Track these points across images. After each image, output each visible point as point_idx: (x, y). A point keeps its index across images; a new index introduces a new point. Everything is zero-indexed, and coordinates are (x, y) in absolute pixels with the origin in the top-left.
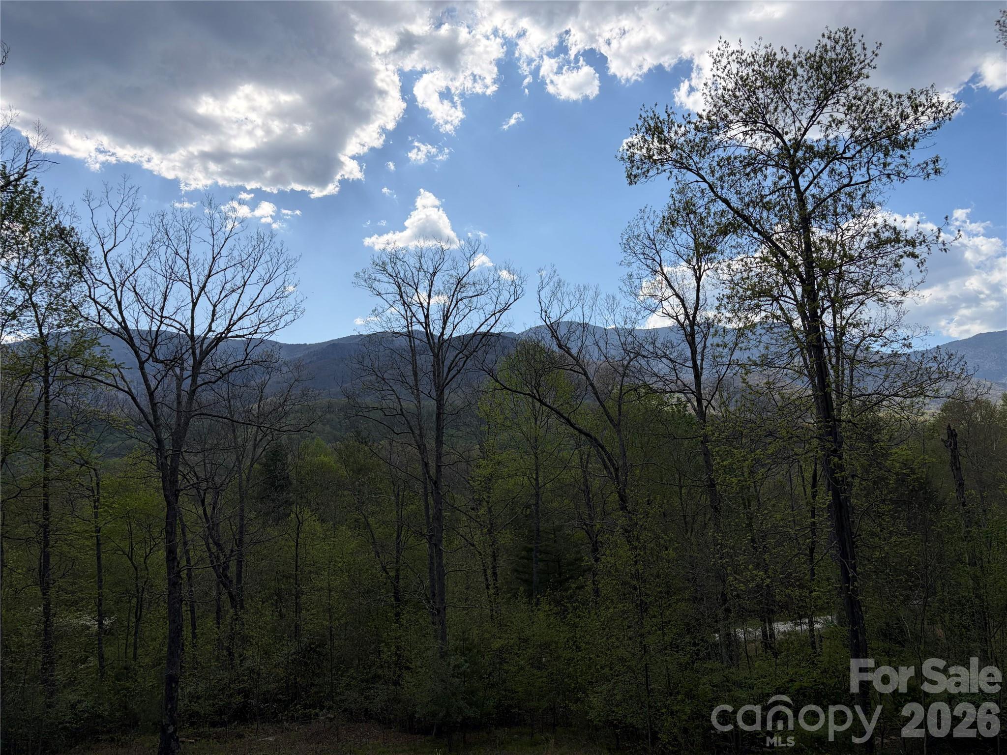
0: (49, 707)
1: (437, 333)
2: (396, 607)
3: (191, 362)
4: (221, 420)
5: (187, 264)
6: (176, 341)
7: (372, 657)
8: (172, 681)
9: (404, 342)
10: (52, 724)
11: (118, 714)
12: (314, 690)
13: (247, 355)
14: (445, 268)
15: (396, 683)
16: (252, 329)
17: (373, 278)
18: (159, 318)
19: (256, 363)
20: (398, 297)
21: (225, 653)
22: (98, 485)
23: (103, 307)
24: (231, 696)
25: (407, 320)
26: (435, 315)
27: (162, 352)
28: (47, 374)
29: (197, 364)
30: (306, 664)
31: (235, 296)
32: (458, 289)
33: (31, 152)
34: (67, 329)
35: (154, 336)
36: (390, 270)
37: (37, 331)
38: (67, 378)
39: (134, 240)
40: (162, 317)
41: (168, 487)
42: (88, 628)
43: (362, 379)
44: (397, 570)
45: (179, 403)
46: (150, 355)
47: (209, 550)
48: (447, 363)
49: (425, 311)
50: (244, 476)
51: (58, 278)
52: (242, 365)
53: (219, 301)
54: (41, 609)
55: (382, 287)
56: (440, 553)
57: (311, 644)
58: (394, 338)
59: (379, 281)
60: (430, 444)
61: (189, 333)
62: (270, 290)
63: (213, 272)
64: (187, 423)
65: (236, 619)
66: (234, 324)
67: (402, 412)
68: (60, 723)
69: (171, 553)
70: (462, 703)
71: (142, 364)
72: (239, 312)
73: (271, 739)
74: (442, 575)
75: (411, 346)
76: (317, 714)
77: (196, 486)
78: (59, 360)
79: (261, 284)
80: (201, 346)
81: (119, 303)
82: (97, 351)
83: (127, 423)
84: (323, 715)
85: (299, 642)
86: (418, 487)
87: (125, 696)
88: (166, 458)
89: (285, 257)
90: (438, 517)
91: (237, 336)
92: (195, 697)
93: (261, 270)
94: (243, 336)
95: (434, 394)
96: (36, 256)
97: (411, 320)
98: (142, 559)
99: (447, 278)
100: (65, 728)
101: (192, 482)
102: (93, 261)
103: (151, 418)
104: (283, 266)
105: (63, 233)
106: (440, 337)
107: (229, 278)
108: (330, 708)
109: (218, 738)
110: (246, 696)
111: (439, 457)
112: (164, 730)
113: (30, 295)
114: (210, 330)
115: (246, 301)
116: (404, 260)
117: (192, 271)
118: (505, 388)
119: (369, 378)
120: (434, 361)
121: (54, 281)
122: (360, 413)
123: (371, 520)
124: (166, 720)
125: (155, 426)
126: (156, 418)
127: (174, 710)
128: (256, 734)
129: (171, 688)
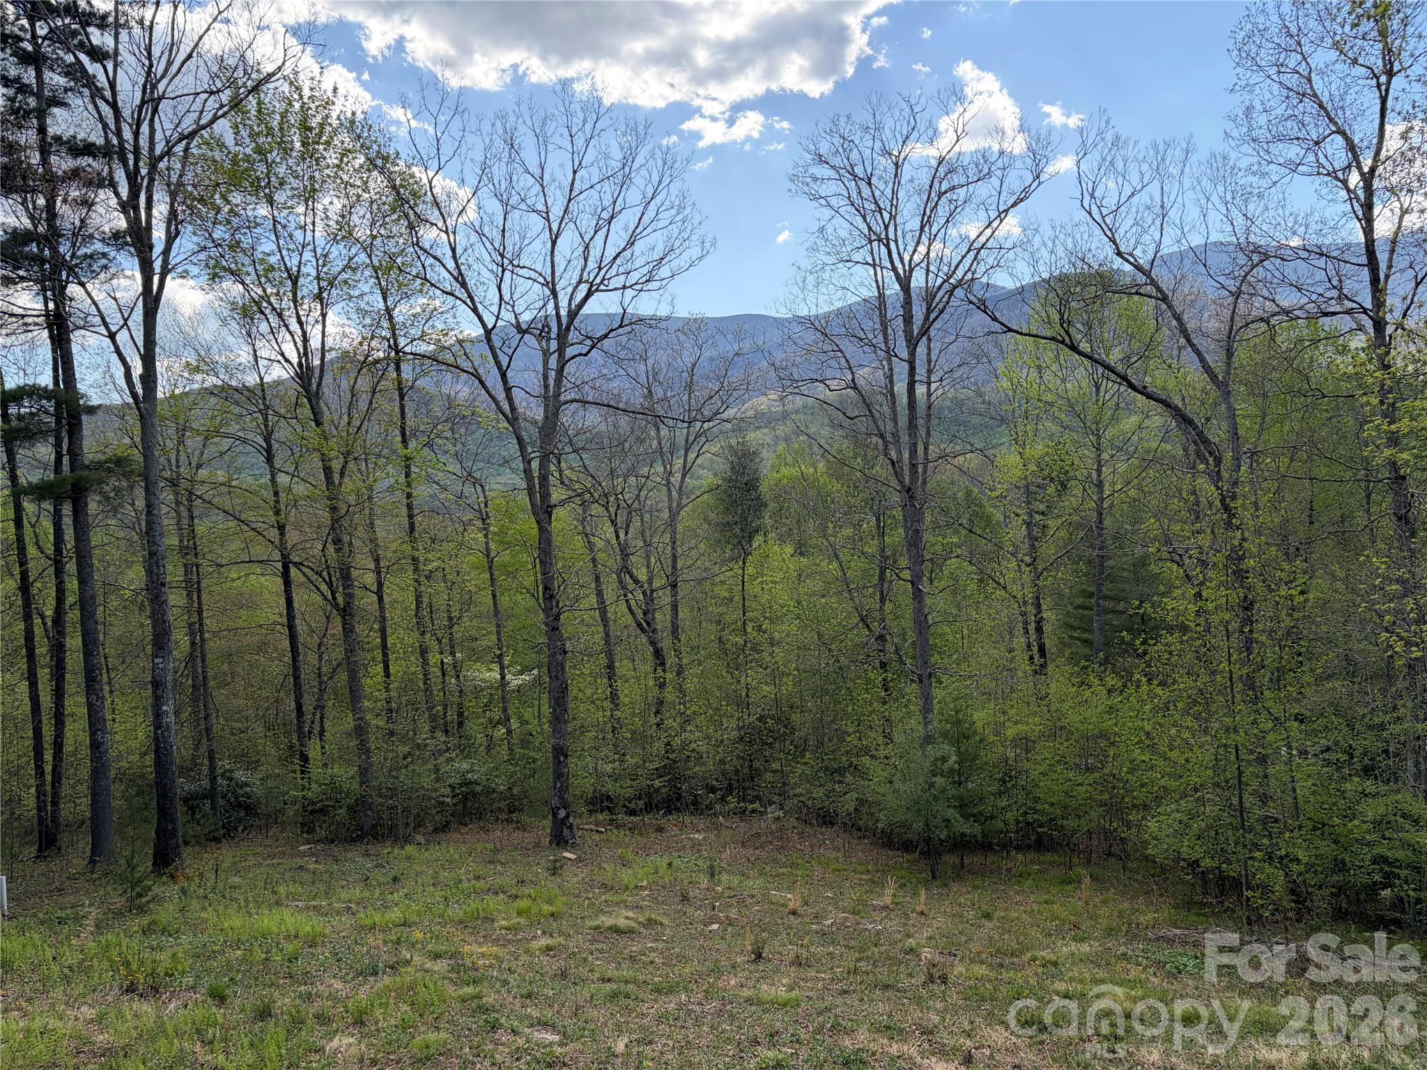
22: (486, 504)
23: (432, 257)
29: (564, 331)
41: (537, 502)
44: (882, 621)
52: (620, 327)
56: (918, 595)
61: (550, 284)
63: (575, 192)
69: (546, 588)
70: (951, 813)
71: (488, 332)
73: (698, 837)
74: (923, 628)
79: (643, 204)
84: (771, 812)
88: (531, 461)
90: (915, 541)
108: (781, 804)
109: (634, 829)
112: (554, 815)
114: (579, 280)
117: (548, 194)
118: (1010, 330)
124: (555, 802)
125: (513, 418)
126: (513, 408)
127: (564, 789)
128: (682, 828)
129: (559, 762)
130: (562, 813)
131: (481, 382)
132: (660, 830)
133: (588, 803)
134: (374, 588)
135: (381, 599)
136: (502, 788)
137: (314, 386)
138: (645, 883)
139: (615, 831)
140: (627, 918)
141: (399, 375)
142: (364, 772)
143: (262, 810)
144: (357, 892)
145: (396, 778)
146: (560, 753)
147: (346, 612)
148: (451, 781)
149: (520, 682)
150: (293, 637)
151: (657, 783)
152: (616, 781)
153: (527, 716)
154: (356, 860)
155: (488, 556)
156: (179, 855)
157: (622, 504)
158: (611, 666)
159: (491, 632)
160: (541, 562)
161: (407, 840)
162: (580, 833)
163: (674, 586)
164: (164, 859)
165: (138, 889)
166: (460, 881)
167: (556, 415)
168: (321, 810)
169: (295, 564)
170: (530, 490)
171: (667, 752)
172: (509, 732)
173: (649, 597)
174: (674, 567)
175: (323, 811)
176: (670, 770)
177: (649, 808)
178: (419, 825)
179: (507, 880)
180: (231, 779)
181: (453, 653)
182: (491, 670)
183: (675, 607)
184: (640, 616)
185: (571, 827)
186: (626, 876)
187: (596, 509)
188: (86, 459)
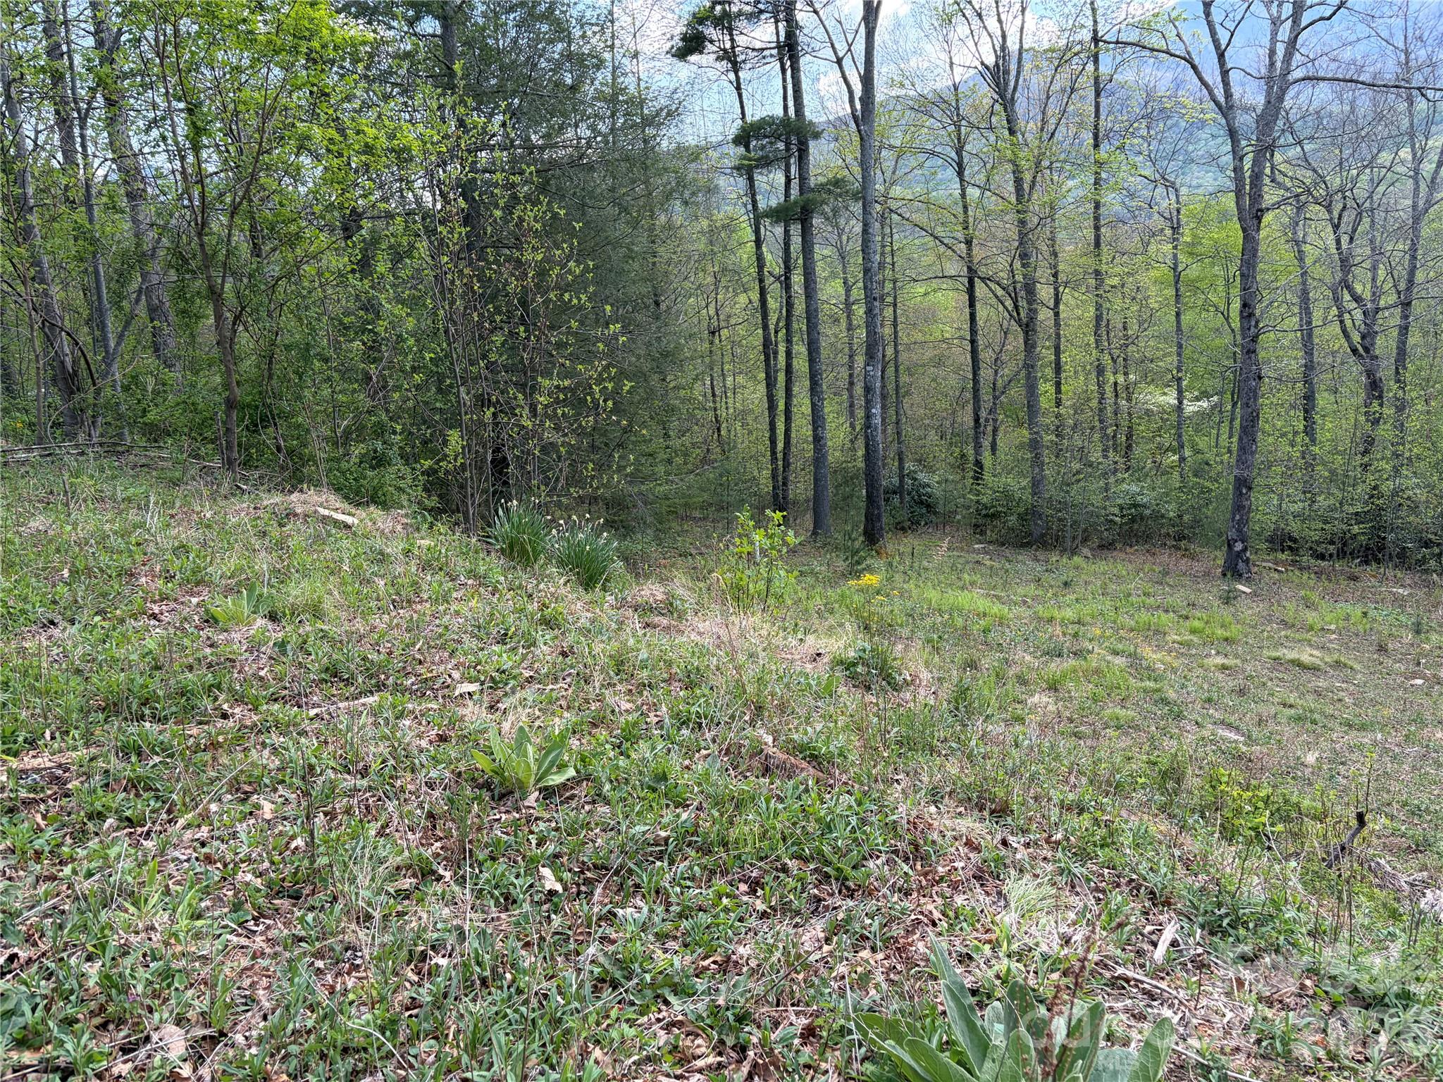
41: (1246, 207)
69: (1247, 305)
73: (1401, 592)
100: (1112, 521)
103: (1219, 93)
109: (1321, 573)
112: (1229, 545)
124: (1232, 534)
125: (1226, 109)
126: (1228, 95)
127: (1243, 522)
128: (1383, 579)
129: (1241, 494)
130: (1239, 546)
131: (1194, 67)
132: (1354, 578)
133: (1271, 540)
134: (1051, 304)
135: (1057, 314)
136: (1172, 514)
137: (1010, 91)
138: (1333, 627)
139: (1297, 572)
140: (1311, 655)
141: (1096, 69)
142: (1036, 484)
143: (940, 509)
144: (1032, 589)
145: (1067, 492)
146: (1243, 485)
147: (1028, 328)
148: (1119, 501)
149: (1196, 409)
150: (974, 352)
151: (1356, 529)
152: (1303, 521)
153: (1202, 445)
154: (1025, 562)
155: (1175, 269)
156: (882, 536)
157: (1350, 203)
158: (1309, 398)
159: (1170, 354)
160: (1242, 275)
161: (1074, 552)
162: (1256, 569)
163: (1407, 305)
164: (872, 537)
165: (856, 558)
166: (1129, 595)
167: (1281, 99)
168: (993, 515)
169: (983, 279)
170: (1239, 193)
171: (1372, 496)
172: (1182, 459)
173: (1371, 315)
174: (1411, 281)
175: (994, 516)
176: (1374, 517)
177: (1342, 554)
178: (1085, 540)
179: (1177, 599)
180: (915, 479)
181: (1126, 374)
182: (1165, 394)
183: (1404, 330)
184: (1356, 338)
185: (1247, 561)
186: (1311, 617)
187: (1315, 210)
188: (812, 182)
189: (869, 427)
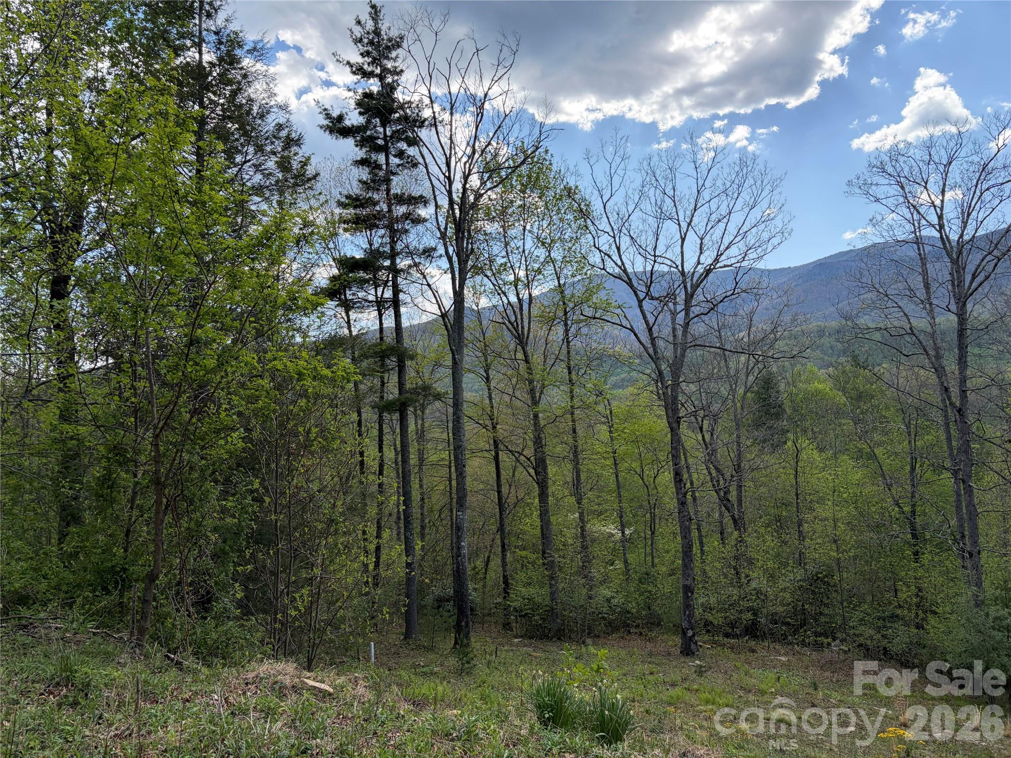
0: (590, 598)
1: (954, 237)
2: (914, 546)
3: (683, 295)
4: (712, 350)
5: (674, 201)
6: (667, 277)
7: (887, 595)
8: (688, 590)
9: (911, 252)
10: (593, 613)
11: (644, 613)
12: (823, 619)
13: (737, 283)
14: (963, 154)
15: (919, 627)
16: (740, 257)
17: (870, 182)
18: (653, 258)
19: (744, 291)
20: (901, 200)
21: (733, 571)
22: (611, 413)
23: (605, 254)
24: (741, 612)
25: (914, 225)
26: (951, 213)
27: (655, 291)
28: (566, 319)
29: (689, 297)
30: (813, 592)
31: (722, 225)
32: (982, 178)
33: (542, 125)
34: (579, 277)
35: (648, 275)
36: (890, 170)
37: (556, 281)
38: (581, 321)
39: (627, 187)
40: (655, 256)
41: (671, 415)
42: (613, 535)
43: (862, 297)
44: (913, 506)
45: (675, 336)
46: (647, 294)
47: (710, 474)
48: (970, 268)
49: (938, 210)
50: (739, 405)
51: (568, 234)
52: (733, 294)
53: (706, 233)
54: (577, 515)
55: (880, 192)
56: (969, 490)
57: (818, 573)
58: (898, 248)
59: (877, 184)
60: (951, 365)
61: (680, 268)
62: (756, 214)
63: (699, 205)
64: (683, 355)
65: (741, 541)
66: (722, 254)
67: (912, 331)
68: (600, 613)
69: (677, 474)
71: (640, 302)
72: (726, 242)
73: (783, 659)
74: (973, 515)
75: (920, 254)
76: (829, 644)
77: (694, 414)
78: (575, 306)
79: (746, 210)
80: (692, 280)
81: (618, 249)
82: (602, 295)
83: (630, 358)
84: (835, 646)
85: (806, 570)
86: (937, 415)
87: (648, 597)
88: (667, 387)
89: (769, 177)
90: (966, 449)
91: (725, 266)
92: (708, 608)
93: (745, 196)
94: (731, 266)
95: (953, 307)
96: (551, 217)
97: (919, 224)
98: (652, 480)
99: (965, 166)
100: (603, 618)
101: (690, 411)
102: (595, 213)
103: (651, 351)
104: (768, 187)
105: (570, 192)
106: (958, 241)
107: (713, 209)
108: (842, 641)
109: (732, 648)
110: (755, 614)
111: (963, 380)
112: (684, 633)
113: (549, 252)
114: (699, 263)
115: (732, 229)
116: (909, 154)
117: (679, 207)
119: (869, 295)
120: (952, 268)
121: (566, 237)
122: (860, 335)
123: (878, 451)
124: (685, 625)
125: (655, 359)
126: (656, 351)
127: (691, 616)
128: (769, 651)
129: (688, 597)
130: (690, 633)
131: (636, 335)
132: (753, 651)
137: (526, 338)
139: (718, 648)
142: (553, 593)
147: (542, 484)
150: (500, 498)
160: (673, 456)
170: (666, 407)
178: (589, 633)
184: (722, 495)
185: (696, 643)
188: (408, 386)
189: (459, 556)
